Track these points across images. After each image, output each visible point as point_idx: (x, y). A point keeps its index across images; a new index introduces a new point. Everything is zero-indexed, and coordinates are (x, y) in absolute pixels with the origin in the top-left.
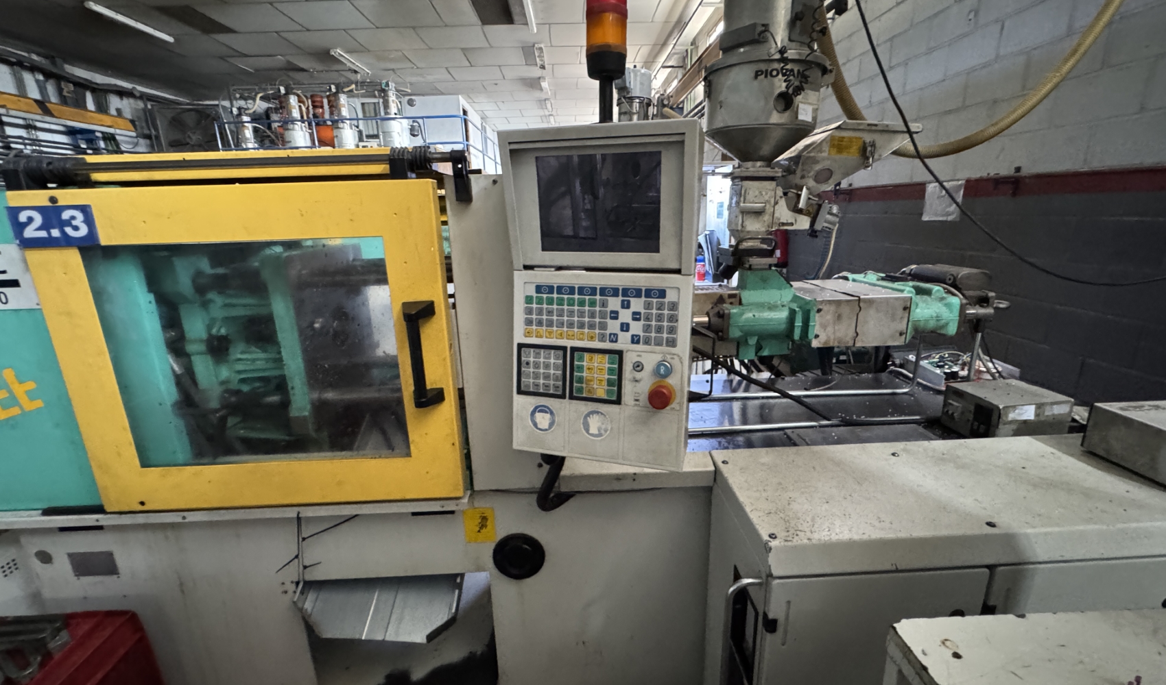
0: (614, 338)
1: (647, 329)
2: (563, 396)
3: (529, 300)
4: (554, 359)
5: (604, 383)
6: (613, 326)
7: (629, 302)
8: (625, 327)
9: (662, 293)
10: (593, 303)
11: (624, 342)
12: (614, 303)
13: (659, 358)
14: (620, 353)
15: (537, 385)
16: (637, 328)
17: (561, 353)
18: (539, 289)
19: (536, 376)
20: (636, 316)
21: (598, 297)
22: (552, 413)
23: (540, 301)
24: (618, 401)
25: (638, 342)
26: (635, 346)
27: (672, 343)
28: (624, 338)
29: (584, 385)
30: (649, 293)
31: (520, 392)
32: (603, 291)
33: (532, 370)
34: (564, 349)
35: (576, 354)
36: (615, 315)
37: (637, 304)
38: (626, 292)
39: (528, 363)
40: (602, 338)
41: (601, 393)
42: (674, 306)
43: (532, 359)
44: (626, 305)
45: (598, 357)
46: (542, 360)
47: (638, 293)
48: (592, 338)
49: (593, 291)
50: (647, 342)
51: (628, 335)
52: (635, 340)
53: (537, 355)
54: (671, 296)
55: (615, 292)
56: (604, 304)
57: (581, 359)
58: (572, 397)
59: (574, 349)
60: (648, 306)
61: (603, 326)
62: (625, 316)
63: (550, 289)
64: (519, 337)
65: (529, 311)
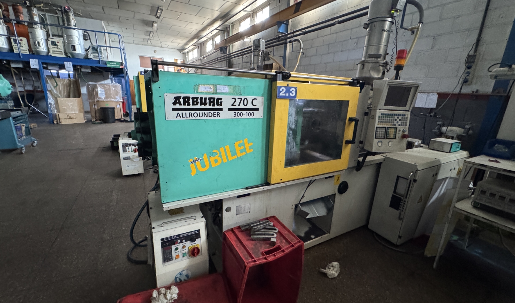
0: (395, 125)
1: (402, 123)
2: (384, 138)
3: (379, 117)
4: (384, 130)
5: (393, 134)
6: (395, 122)
7: (399, 117)
8: (398, 122)
9: (405, 115)
10: (392, 117)
11: (397, 126)
12: (396, 117)
13: (403, 129)
14: (396, 128)
15: (379, 136)
16: (400, 123)
17: (385, 129)
18: (382, 114)
19: (379, 134)
20: (400, 120)
21: (393, 116)
22: (382, 142)
23: (382, 117)
24: (395, 138)
25: (400, 126)
26: (399, 126)
27: (406, 125)
28: (397, 124)
29: (389, 135)
30: (403, 115)
31: (376, 138)
32: (394, 115)
33: (379, 133)
34: (385, 128)
35: (388, 129)
36: (396, 120)
37: (400, 118)
38: (399, 115)
39: (378, 131)
40: (393, 125)
41: (392, 137)
42: (407, 118)
43: (379, 130)
44: (398, 118)
45: (392, 129)
46: (381, 130)
47: (400, 115)
48: (391, 125)
49: (392, 115)
50: (401, 126)
51: (398, 124)
52: (399, 125)
53: (380, 129)
54: (406, 116)
55: (396, 115)
56: (394, 118)
57: (389, 130)
58: (386, 138)
59: (388, 128)
60: (402, 118)
61: (394, 122)
62: (398, 120)
63: (384, 114)
64: (376, 125)
65: (379, 119)
